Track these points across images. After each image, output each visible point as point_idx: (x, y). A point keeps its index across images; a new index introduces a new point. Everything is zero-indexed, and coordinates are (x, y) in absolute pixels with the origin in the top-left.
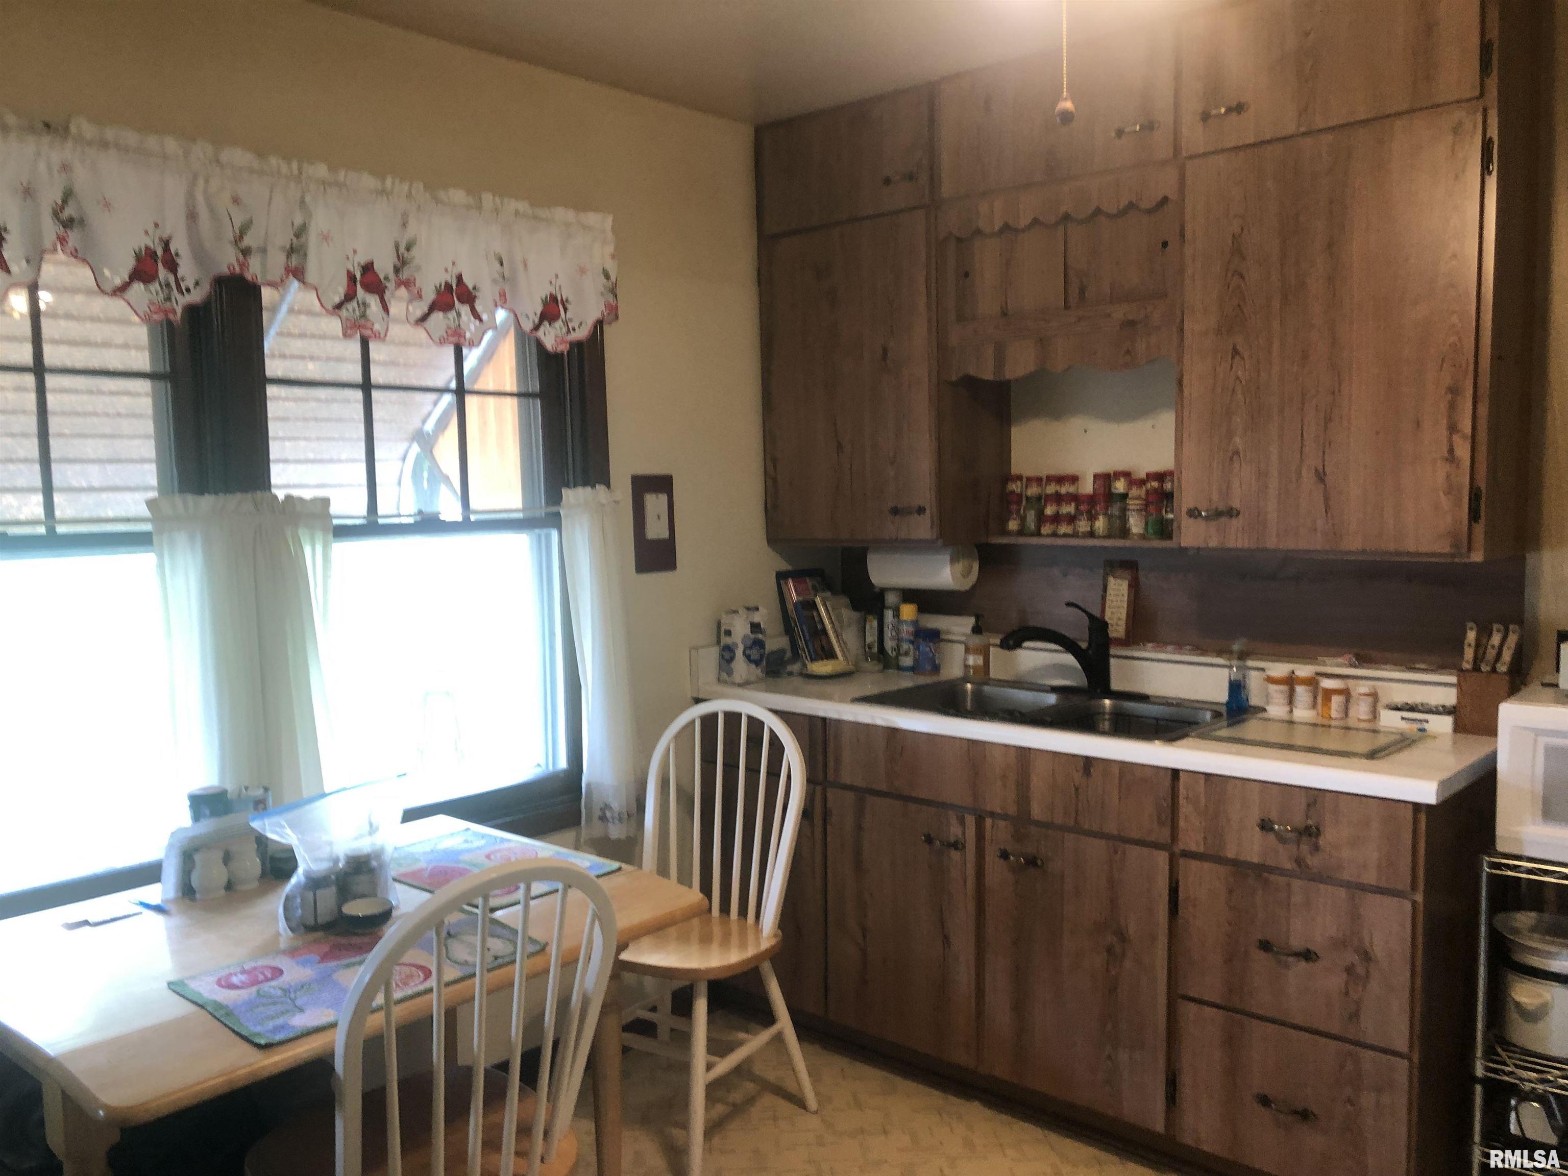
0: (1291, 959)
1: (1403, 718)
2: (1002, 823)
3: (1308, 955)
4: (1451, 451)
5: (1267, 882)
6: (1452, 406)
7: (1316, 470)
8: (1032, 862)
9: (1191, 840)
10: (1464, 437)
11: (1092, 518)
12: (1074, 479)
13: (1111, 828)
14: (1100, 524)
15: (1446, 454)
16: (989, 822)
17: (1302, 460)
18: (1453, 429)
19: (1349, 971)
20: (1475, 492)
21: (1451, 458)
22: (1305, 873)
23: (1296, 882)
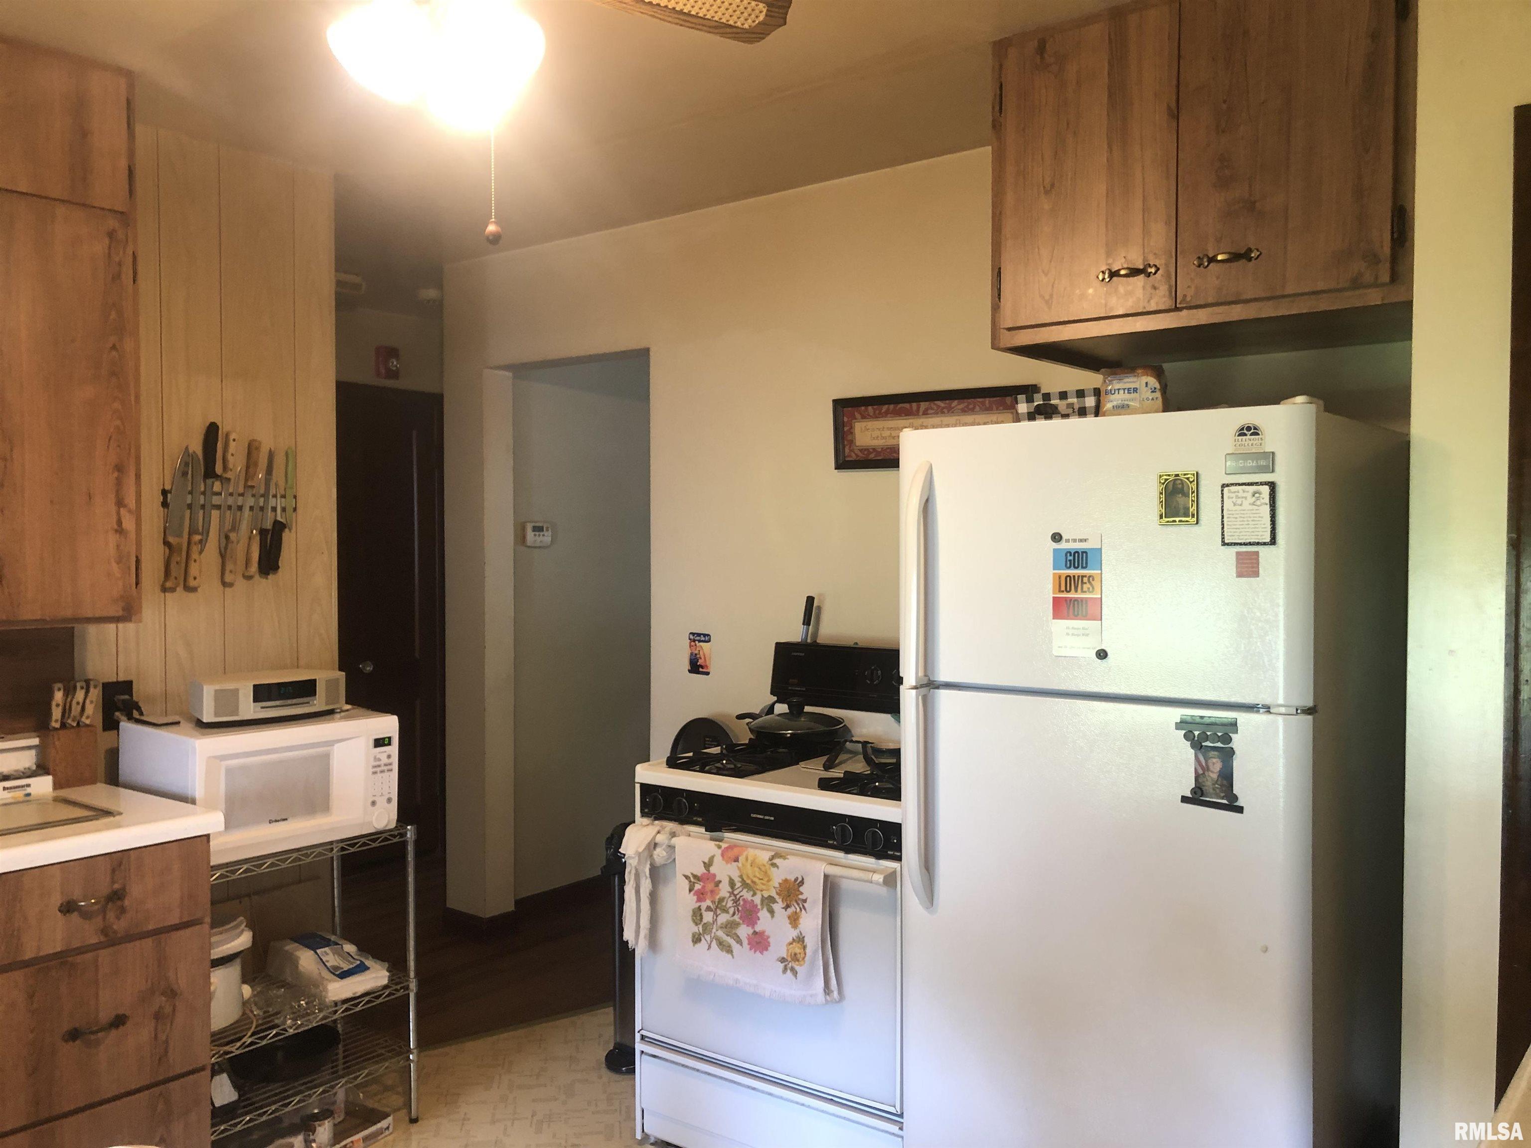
0: (100, 1035)
1: (5, 788)
3: (119, 1021)
4: (119, 522)
5: (73, 966)
6: (119, 483)
10: (130, 511)
15: (116, 527)
18: (120, 503)
19: (158, 1016)
20: (138, 561)
21: (120, 530)
22: (111, 940)
23: (103, 953)
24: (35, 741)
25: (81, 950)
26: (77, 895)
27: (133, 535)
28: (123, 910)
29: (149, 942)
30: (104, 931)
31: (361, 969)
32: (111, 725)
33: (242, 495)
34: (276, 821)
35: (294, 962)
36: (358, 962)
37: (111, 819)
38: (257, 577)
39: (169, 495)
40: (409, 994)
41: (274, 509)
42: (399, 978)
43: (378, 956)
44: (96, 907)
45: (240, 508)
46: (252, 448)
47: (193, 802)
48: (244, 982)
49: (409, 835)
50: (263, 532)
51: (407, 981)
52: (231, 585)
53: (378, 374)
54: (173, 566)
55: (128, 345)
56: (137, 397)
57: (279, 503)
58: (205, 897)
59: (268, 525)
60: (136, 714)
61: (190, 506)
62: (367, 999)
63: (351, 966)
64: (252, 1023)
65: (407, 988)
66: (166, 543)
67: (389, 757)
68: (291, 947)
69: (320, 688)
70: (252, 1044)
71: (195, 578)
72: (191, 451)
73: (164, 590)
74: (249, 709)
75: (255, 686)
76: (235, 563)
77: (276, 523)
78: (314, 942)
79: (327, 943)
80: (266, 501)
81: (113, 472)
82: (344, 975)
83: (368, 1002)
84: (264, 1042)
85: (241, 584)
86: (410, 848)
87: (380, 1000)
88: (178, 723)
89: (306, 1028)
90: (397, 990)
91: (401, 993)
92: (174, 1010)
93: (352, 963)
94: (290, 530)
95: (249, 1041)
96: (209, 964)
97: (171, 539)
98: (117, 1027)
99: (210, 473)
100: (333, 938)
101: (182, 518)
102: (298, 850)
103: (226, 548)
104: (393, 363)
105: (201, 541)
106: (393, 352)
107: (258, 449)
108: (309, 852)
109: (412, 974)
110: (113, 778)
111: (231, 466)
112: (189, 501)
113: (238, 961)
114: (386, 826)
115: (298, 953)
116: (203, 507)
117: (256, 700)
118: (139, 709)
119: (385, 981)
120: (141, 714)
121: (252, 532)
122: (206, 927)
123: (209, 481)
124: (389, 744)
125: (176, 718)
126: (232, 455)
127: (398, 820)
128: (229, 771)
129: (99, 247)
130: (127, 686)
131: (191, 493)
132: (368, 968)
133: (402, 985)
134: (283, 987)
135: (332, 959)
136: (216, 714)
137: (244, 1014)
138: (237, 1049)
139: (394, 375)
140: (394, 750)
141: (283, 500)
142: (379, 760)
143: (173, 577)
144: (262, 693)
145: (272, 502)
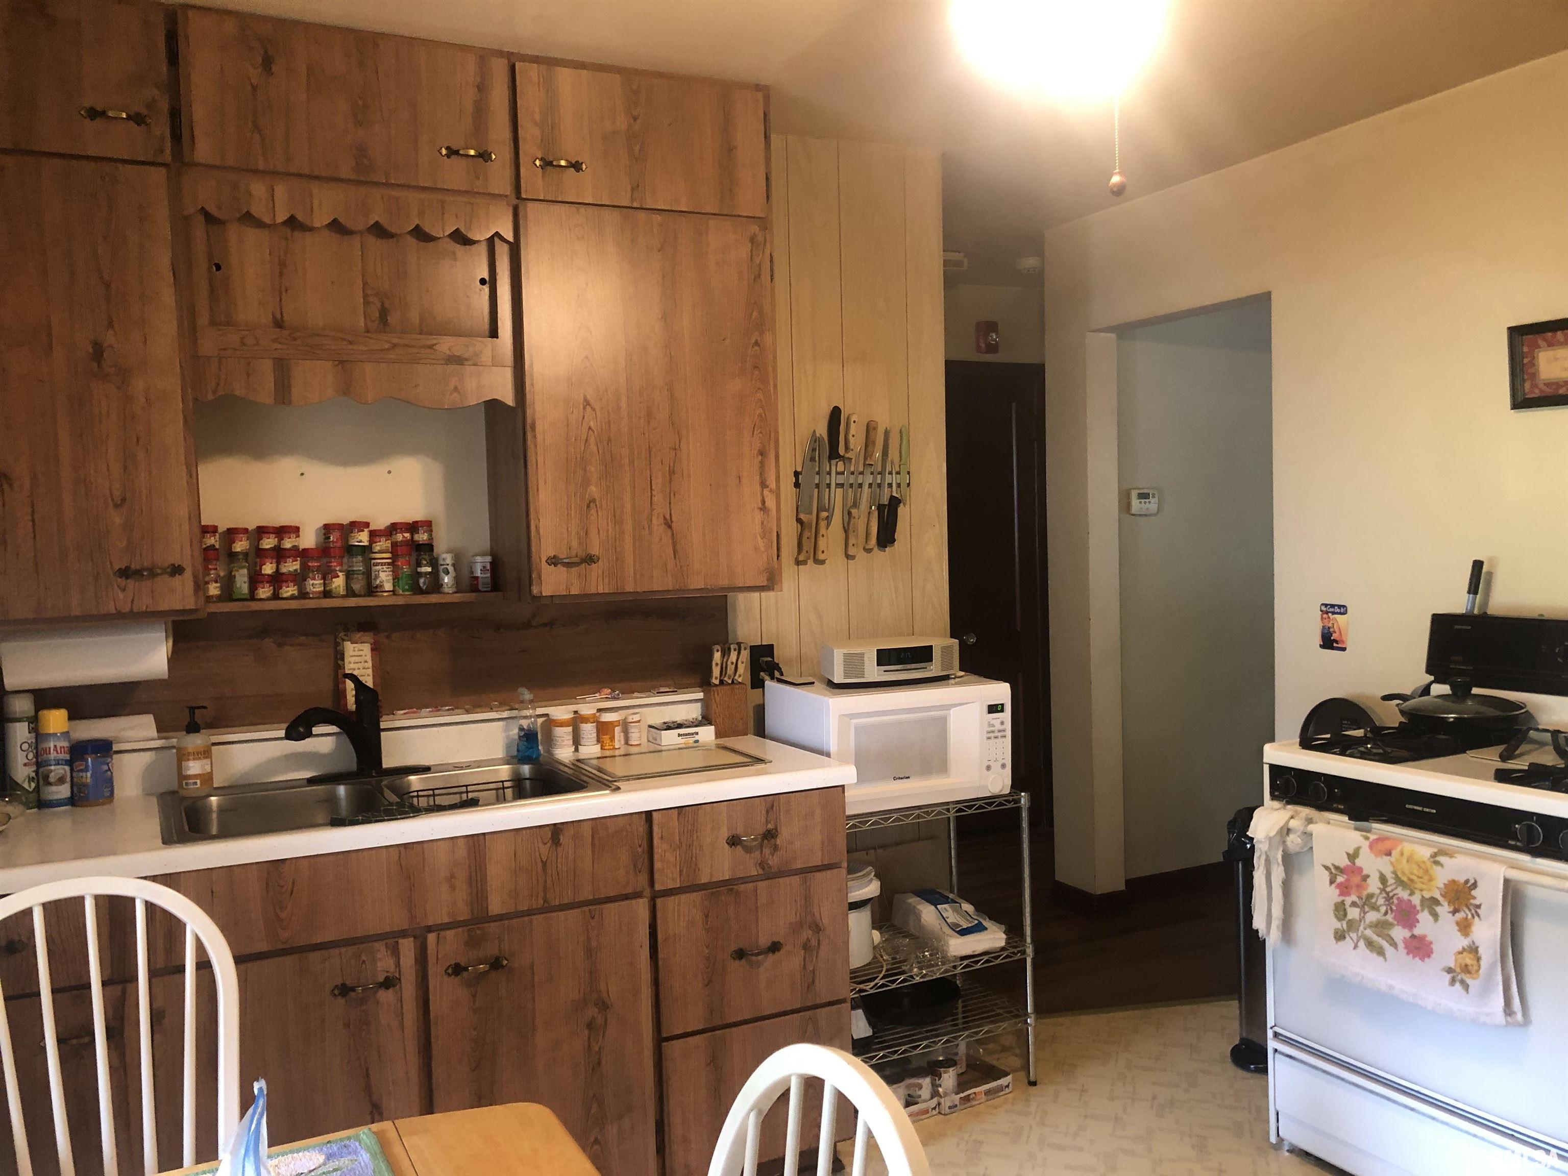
0: (760, 957)
1: (679, 735)
2: (450, 934)
3: (775, 947)
4: (763, 502)
5: (738, 893)
6: (762, 465)
7: (665, 518)
8: (496, 964)
9: (667, 878)
10: (771, 491)
11: (327, 574)
12: (296, 530)
13: (586, 894)
14: (339, 583)
15: (760, 505)
16: (431, 938)
17: (652, 510)
18: (763, 485)
19: (806, 947)
20: (778, 536)
21: (763, 508)
22: (769, 874)
23: (761, 885)
24: (700, 695)
25: (744, 880)
26: (740, 831)
27: (774, 511)
28: (776, 848)
29: (796, 880)
30: (762, 864)
31: (979, 928)
32: (758, 684)
33: (862, 473)
34: (900, 778)
35: (918, 917)
36: (976, 922)
37: (763, 766)
38: (876, 549)
39: (800, 476)
40: (1026, 959)
41: (890, 485)
42: (1016, 942)
43: (996, 917)
44: (755, 843)
45: (860, 485)
46: (870, 428)
47: (828, 755)
48: (874, 928)
49: (1023, 801)
50: (880, 508)
51: (1024, 946)
52: (853, 557)
53: (978, 349)
54: (804, 540)
55: (768, 339)
56: (775, 386)
57: (894, 479)
58: (842, 844)
59: (885, 500)
60: (777, 674)
61: (817, 486)
62: (986, 958)
63: (970, 925)
64: (882, 967)
65: (1024, 952)
66: (799, 520)
67: (1002, 723)
68: (913, 900)
69: (936, 654)
70: (883, 986)
71: (823, 552)
72: (818, 435)
73: (798, 563)
74: (874, 673)
75: (877, 650)
76: (857, 537)
77: (892, 498)
78: (935, 898)
79: (946, 900)
80: (883, 479)
81: (757, 456)
82: (964, 932)
83: (987, 961)
84: (894, 986)
85: (861, 555)
86: (1024, 814)
87: (998, 961)
88: (813, 683)
89: (931, 978)
90: (1013, 953)
91: (1018, 956)
92: (819, 944)
93: (970, 922)
94: (904, 505)
95: (882, 982)
96: (846, 907)
97: (802, 516)
98: (774, 952)
99: (834, 454)
100: (951, 896)
101: (811, 497)
102: (919, 807)
103: (849, 523)
104: (992, 336)
105: (827, 517)
106: (992, 326)
107: (875, 429)
108: (930, 810)
109: (1029, 940)
110: (761, 731)
111: (852, 447)
112: (817, 481)
113: (869, 907)
114: (1001, 791)
115: (920, 907)
116: (829, 486)
117: (879, 664)
118: (780, 670)
119: (1003, 944)
120: (782, 674)
121: (871, 508)
122: (844, 871)
123: (833, 462)
124: (1002, 711)
125: (811, 680)
126: (853, 436)
127: (1012, 787)
128: (858, 729)
129: (744, 251)
130: (768, 650)
131: (818, 473)
132: (986, 929)
133: (1019, 949)
134: (906, 937)
135: (952, 917)
136: (846, 677)
137: (875, 957)
138: (871, 988)
139: (992, 348)
140: (1007, 715)
141: (898, 476)
142: (994, 726)
143: (804, 552)
144: (885, 657)
145: (888, 479)
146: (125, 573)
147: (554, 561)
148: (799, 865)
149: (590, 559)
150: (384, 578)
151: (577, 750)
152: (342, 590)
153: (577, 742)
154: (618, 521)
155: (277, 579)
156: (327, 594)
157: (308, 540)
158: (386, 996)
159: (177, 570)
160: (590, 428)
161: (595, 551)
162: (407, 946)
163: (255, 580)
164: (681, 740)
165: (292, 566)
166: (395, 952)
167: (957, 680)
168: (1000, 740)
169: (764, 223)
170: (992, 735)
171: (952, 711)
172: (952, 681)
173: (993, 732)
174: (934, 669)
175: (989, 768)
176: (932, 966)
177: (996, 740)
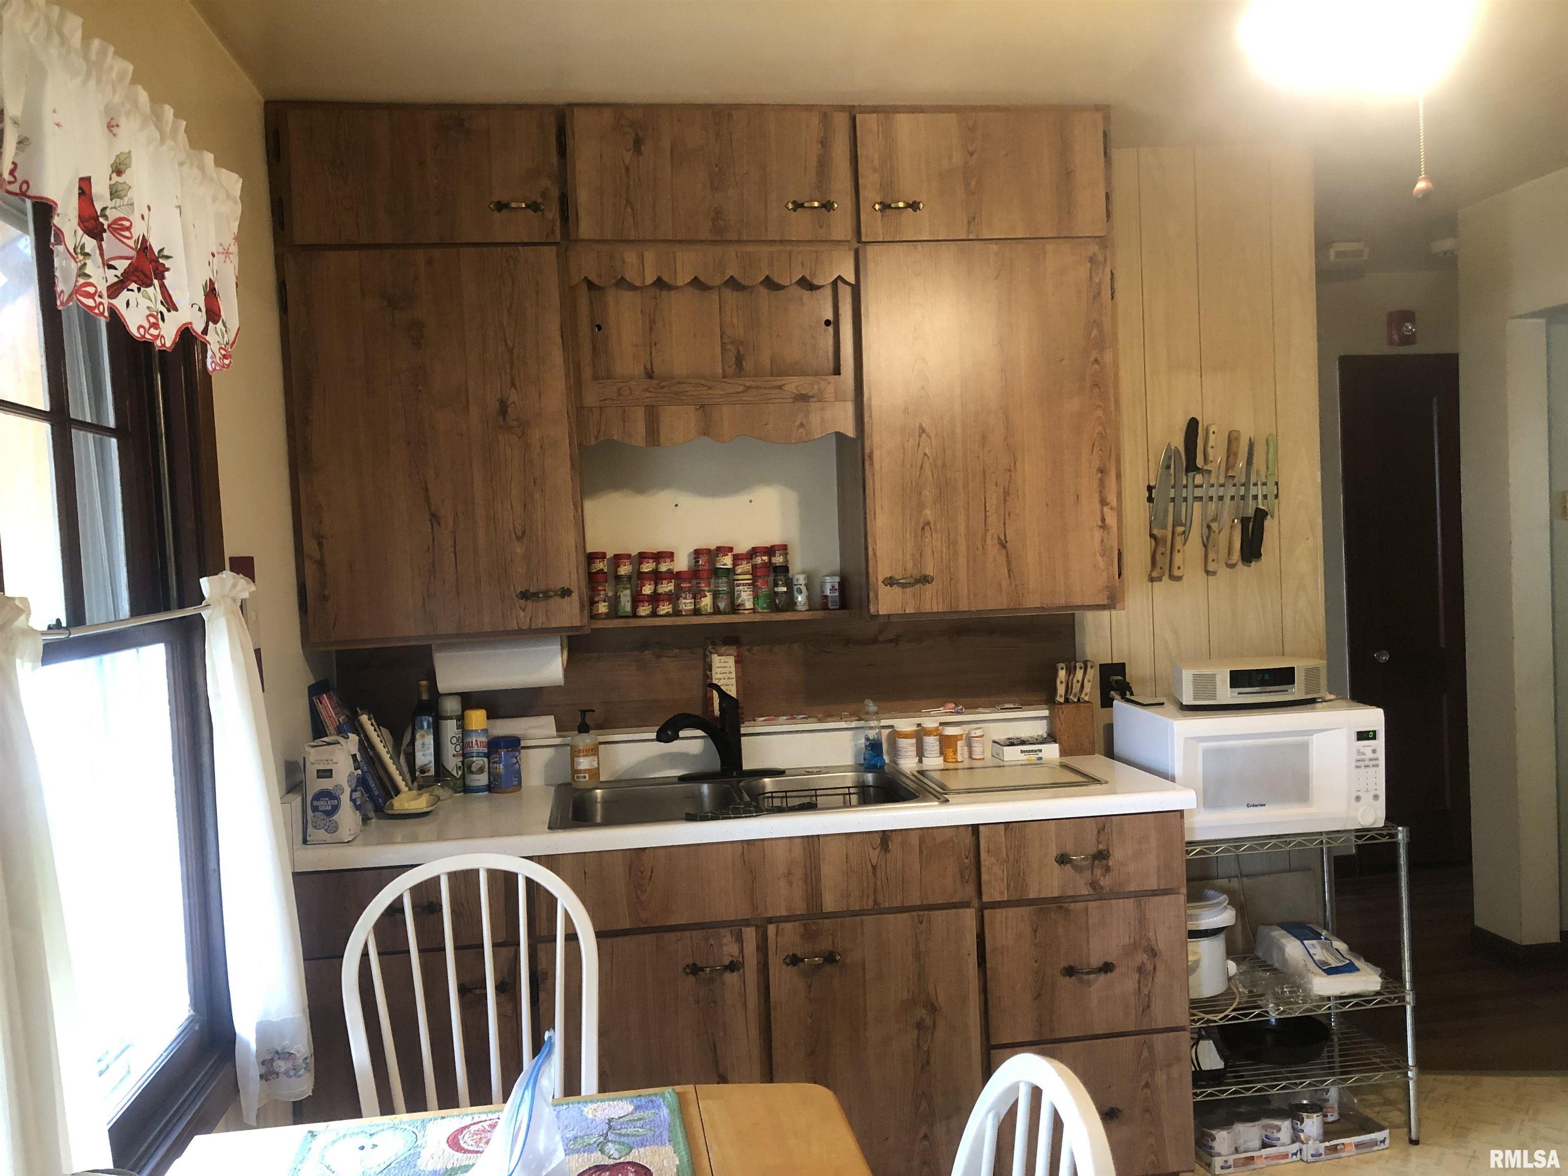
0: (1092, 976)
1: (1022, 752)
2: (788, 926)
3: (1107, 968)
4: (1103, 520)
5: (1067, 911)
6: (1102, 484)
7: (999, 538)
8: (830, 958)
9: (994, 891)
10: (1111, 509)
11: (697, 595)
12: (671, 555)
13: (914, 899)
14: (706, 602)
15: (1100, 523)
16: (771, 929)
17: (986, 531)
18: (1103, 502)
19: (1140, 970)
20: (1120, 554)
21: (1104, 526)
22: (1099, 894)
23: (1092, 905)
24: (1046, 713)
25: (1074, 899)
26: (1069, 848)
27: (1116, 530)
28: (1108, 869)
29: (1130, 903)
30: (1093, 884)
32: (1107, 702)
33: (1222, 485)
34: (1253, 806)
35: (1281, 949)
36: (1348, 962)
37: (1099, 786)
38: (1240, 563)
39: (1154, 491)
41: (1255, 497)
44: (1085, 863)
45: (1221, 498)
46: (1232, 439)
47: (1173, 780)
48: (1228, 958)
49: (1400, 836)
50: (1244, 521)
51: (1404, 992)
52: (1214, 573)
53: (1391, 342)
54: (1158, 556)
55: (1108, 357)
56: (1117, 402)
57: (1259, 491)
58: (1180, 870)
59: (1250, 513)
60: (1128, 696)
61: (1173, 500)
62: (1355, 1001)
63: (1340, 964)
65: (1403, 999)
66: (1152, 536)
67: (1374, 751)
68: (1278, 934)
69: (1299, 676)
70: (1234, 1018)
71: (1179, 568)
72: (1173, 448)
73: (1152, 580)
74: (1226, 694)
75: (1231, 672)
76: (1217, 552)
77: (1258, 510)
79: (1317, 936)
80: (1247, 490)
81: (1097, 474)
82: (1331, 971)
83: (1356, 1005)
84: (1247, 1020)
85: (1223, 571)
86: (1402, 851)
87: (1370, 1006)
88: (1163, 704)
89: (1290, 1016)
90: (1389, 999)
91: (1395, 1003)
92: (1155, 969)
93: (1341, 961)
94: (1272, 517)
95: (1233, 1014)
96: (1185, 934)
97: (1155, 532)
98: (1106, 972)
99: (1192, 467)
100: (1324, 933)
101: (1166, 511)
102: (1272, 837)
103: (1208, 539)
104: (1407, 327)
105: (1184, 532)
106: (1408, 316)
107: (1237, 439)
108: (1288, 840)
109: (1408, 986)
110: (1110, 753)
111: (1211, 458)
112: (1172, 495)
113: (1222, 936)
114: (1373, 824)
115: (1284, 941)
116: (1185, 499)
117: (1233, 685)
118: (1130, 689)
119: (1377, 987)
120: (1132, 694)
121: (1233, 521)
122: (1182, 898)
123: (1191, 474)
124: (1374, 738)
125: (1160, 700)
126: (1212, 447)
127: (1387, 818)
128: (1206, 752)
129: (1083, 271)
130: (1120, 668)
131: (1173, 487)
132: (1357, 970)
133: (1396, 995)
134: (1267, 971)
135: (1319, 953)
136: (1195, 699)
137: (1229, 988)
138: (1221, 1019)
139: (1408, 340)
140: (1380, 743)
141: (1264, 487)
142: (1364, 754)
143: (1158, 568)
144: (1238, 679)
145: (1253, 491)
146: (525, 595)
147: (890, 582)
148: (1133, 887)
149: (925, 580)
150: (746, 597)
151: (920, 761)
152: (709, 607)
153: (920, 754)
154: (952, 543)
155: (655, 599)
156: (697, 612)
157: (682, 563)
158: (731, 978)
159: (566, 593)
160: (925, 454)
161: (930, 571)
162: (750, 934)
163: (637, 599)
164: (1023, 757)
165: (667, 587)
166: (739, 939)
167: (1324, 704)
168: (1372, 770)
169: (1104, 241)
170: (1362, 764)
171: (1315, 736)
172: (1318, 705)
173: (1363, 760)
174: (1296, 692)
175: (1358, 798)
176: (1292, 1003)
177: (1367, 769)
